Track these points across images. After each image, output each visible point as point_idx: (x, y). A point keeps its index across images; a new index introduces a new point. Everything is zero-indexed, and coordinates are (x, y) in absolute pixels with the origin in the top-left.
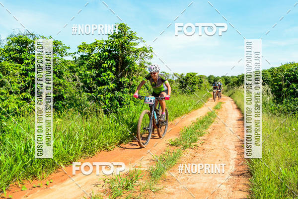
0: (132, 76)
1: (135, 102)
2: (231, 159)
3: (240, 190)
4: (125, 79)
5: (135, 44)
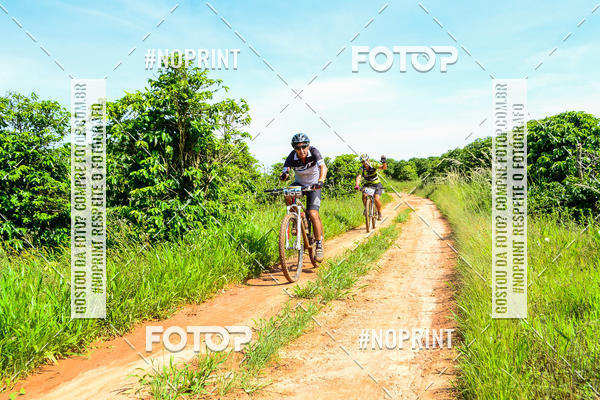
0: (211, 162)
2: (423, 314)
4: (194, 172)
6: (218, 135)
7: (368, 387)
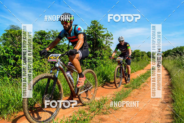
0: (102, 50)
1: (104, 64)
3: (167, 110)
4: (98, 52)
5: (102, 32)
6: (104, 43)
7: (146, 112)
